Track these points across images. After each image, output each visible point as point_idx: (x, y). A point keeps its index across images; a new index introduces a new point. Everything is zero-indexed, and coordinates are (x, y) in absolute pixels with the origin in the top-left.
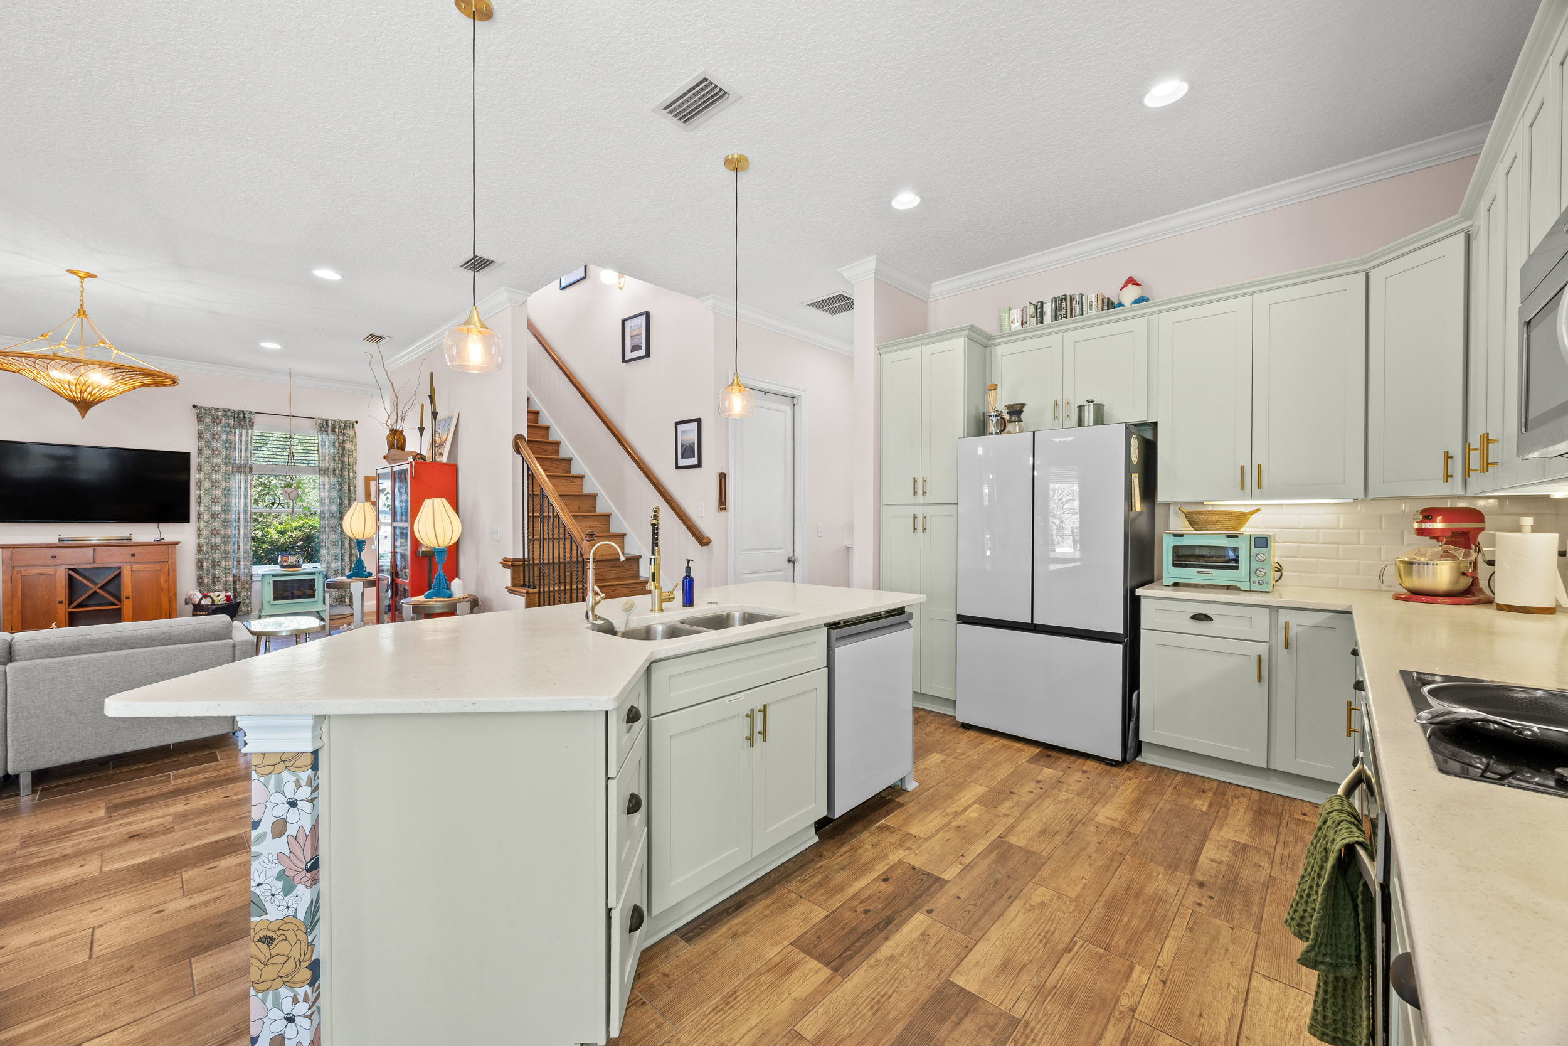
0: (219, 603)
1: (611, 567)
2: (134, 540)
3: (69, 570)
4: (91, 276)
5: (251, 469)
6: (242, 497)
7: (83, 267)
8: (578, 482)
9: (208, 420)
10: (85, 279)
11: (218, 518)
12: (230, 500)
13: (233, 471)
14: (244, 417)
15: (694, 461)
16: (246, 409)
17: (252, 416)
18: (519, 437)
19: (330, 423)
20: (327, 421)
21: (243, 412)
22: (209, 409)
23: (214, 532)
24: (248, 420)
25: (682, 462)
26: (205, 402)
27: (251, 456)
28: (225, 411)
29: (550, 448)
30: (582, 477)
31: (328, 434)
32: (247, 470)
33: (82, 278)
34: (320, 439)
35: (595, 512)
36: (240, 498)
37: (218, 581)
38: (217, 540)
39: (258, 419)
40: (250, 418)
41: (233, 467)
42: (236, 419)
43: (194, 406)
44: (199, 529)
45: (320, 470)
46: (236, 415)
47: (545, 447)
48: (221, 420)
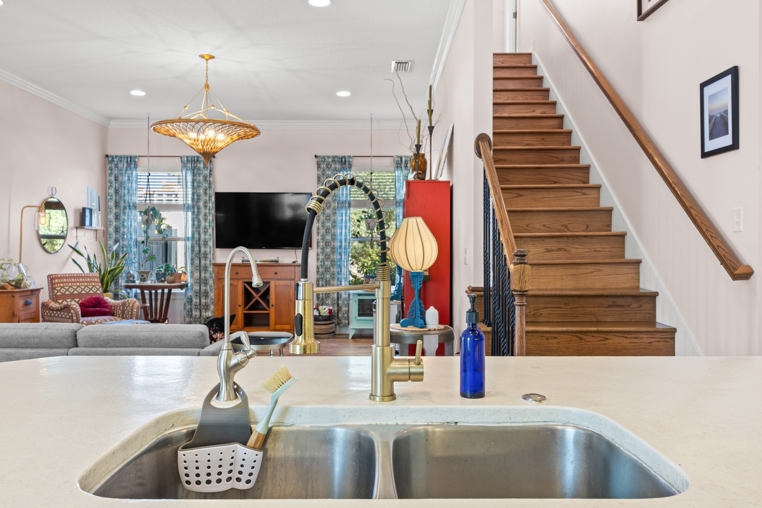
0: (325, 315)
1: (610, 306)
2: (280, 262)
3: (245, 282)
4: (212, 57)
5: (350, 204)
6: (344, 228)
7: (206, 51)
8: (592, 194)
9: (323, 166)
10: (209, 61)
11: (329, 245)
12: (336, 231)
13: (338, 207)
14: (345, 161)
15: (726, 140)
16: (346, 154)
17: (351, 160)
18: (482, 138)
19: (404, 159)
20: (401, 158)
21: (344, 156)
22: (324, 157)
23: (327, 257)
24: (347, 163)
25: (710, 146)
26: (322, 153)
27: (350, 194)
28: (334, 157)
29: (567, 156)
30: (598, 188)
31: (402, 170)
32: (347, 205)
33: (207, 60)
34: (397, 175)
35: (611, 231)
36: (342, 229)
37: (328, 297)
38: (328, 263)
39: (356, 161)
40: (349, 161)
41: (338, 203)
42: (340, 163)
43: (316, 156)
44: (318, 255)
45: (396, 202)
46: (340, 160)
47: (560, 155)
48: (331, 165)
